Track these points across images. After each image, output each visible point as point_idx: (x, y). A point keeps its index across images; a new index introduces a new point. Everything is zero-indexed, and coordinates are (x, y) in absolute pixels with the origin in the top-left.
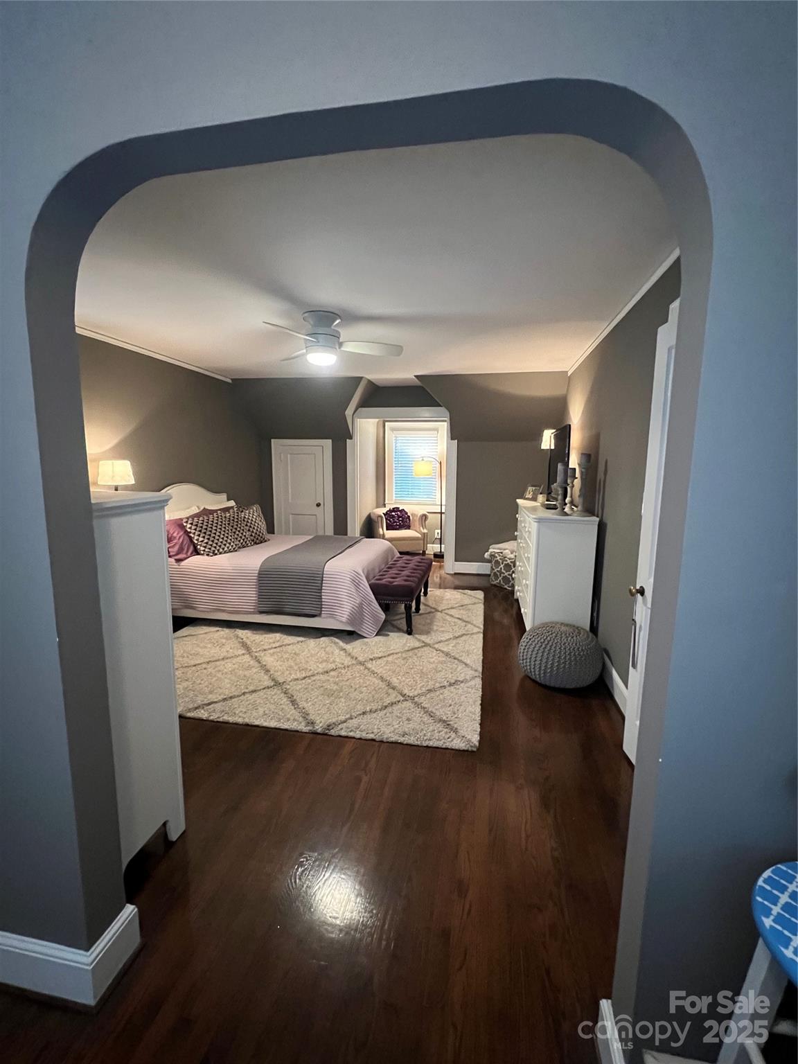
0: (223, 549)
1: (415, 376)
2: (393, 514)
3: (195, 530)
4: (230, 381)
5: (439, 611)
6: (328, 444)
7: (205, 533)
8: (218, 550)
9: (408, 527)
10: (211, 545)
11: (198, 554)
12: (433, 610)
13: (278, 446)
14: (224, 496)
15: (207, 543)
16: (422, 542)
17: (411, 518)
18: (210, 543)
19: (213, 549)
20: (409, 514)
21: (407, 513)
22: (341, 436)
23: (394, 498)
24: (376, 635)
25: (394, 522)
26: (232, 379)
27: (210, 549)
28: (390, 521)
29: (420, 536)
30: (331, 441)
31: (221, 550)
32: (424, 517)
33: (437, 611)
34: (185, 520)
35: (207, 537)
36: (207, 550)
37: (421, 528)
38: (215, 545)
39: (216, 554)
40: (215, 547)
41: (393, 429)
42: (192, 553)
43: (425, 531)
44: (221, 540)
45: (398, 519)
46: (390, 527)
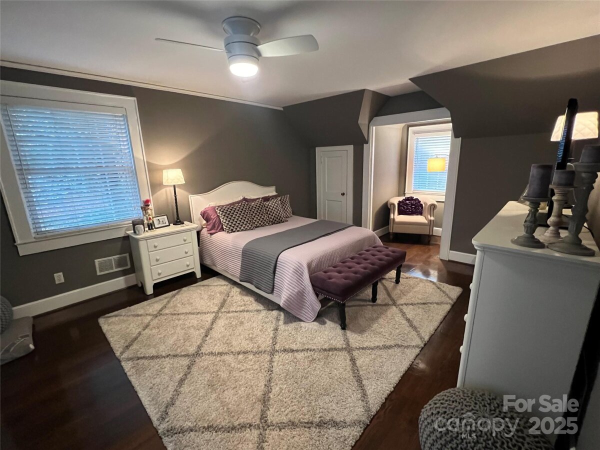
0: (240, 228)
1: (410, 79)
2: (408, 202)
3: (222, 214)
4: (282, 109)
5: (395, 306)
6: (350, 148)
7: (227, 217)
8: (236, 229)
9: (421, 214)
10: (231, 226)
11: (223, 231)
12: (391, 303)
13: (321, 153)
14: (273, 188)
15: (228, 224)
16: (429, 227)
17: (424, 205)
18: (230, 224)
19: (232, 228)
20: (422, 203)
21: (420, 202)
22: (359, 142)
23: (412, 189)
24: (313, 321)
25: (407, 209)
26: (283, 108)
27: (229, 228)
28: (404, 208)
29: (426, 222)
30: (352, 146)
31: (238, 229)
32: (433, 207)
33: (394, 304)
34: (216, 208)
35: (228, 220)
36: (227, 229)
37: (429, 216)
38: (233, 225)
39: (234, 232)
40: (233, 227)
41: (415, 133)
42: (221, 229)
43: (432, 218)
44: (238, 222)
45: (412, 206)
46: (400, 213)
